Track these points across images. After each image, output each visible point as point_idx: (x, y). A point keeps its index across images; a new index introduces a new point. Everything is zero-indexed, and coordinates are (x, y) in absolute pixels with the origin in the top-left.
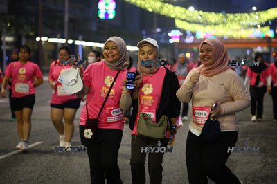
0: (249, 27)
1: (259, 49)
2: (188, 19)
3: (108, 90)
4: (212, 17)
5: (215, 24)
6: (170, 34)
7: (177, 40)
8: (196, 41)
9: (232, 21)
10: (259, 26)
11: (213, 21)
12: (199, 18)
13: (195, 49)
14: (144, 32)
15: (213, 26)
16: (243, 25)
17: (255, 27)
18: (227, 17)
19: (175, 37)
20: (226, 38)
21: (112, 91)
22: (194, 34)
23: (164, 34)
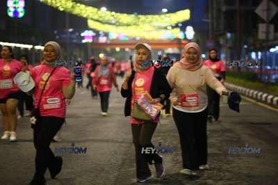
0: (160, 28)
1: (170, 50)
2: (100, 19)
3: (44, 83)
4: (125, 18)
5: (128, 25)
6: (82, 35)
7: (90, 41)
8: (109, 42)
9: (144, 22)
10: (170, 28)
11: (125, 22)
12: (112, 18)
13: (108, 49)
14: (56, 32)
15: (125, 27)
16: (154, 27)
17: (166, 28)
18: (139, 18)
19: (88, 37)
20: (138, 38)
21: (48, 83)
22: (106, 35)
23: (77, 34)
